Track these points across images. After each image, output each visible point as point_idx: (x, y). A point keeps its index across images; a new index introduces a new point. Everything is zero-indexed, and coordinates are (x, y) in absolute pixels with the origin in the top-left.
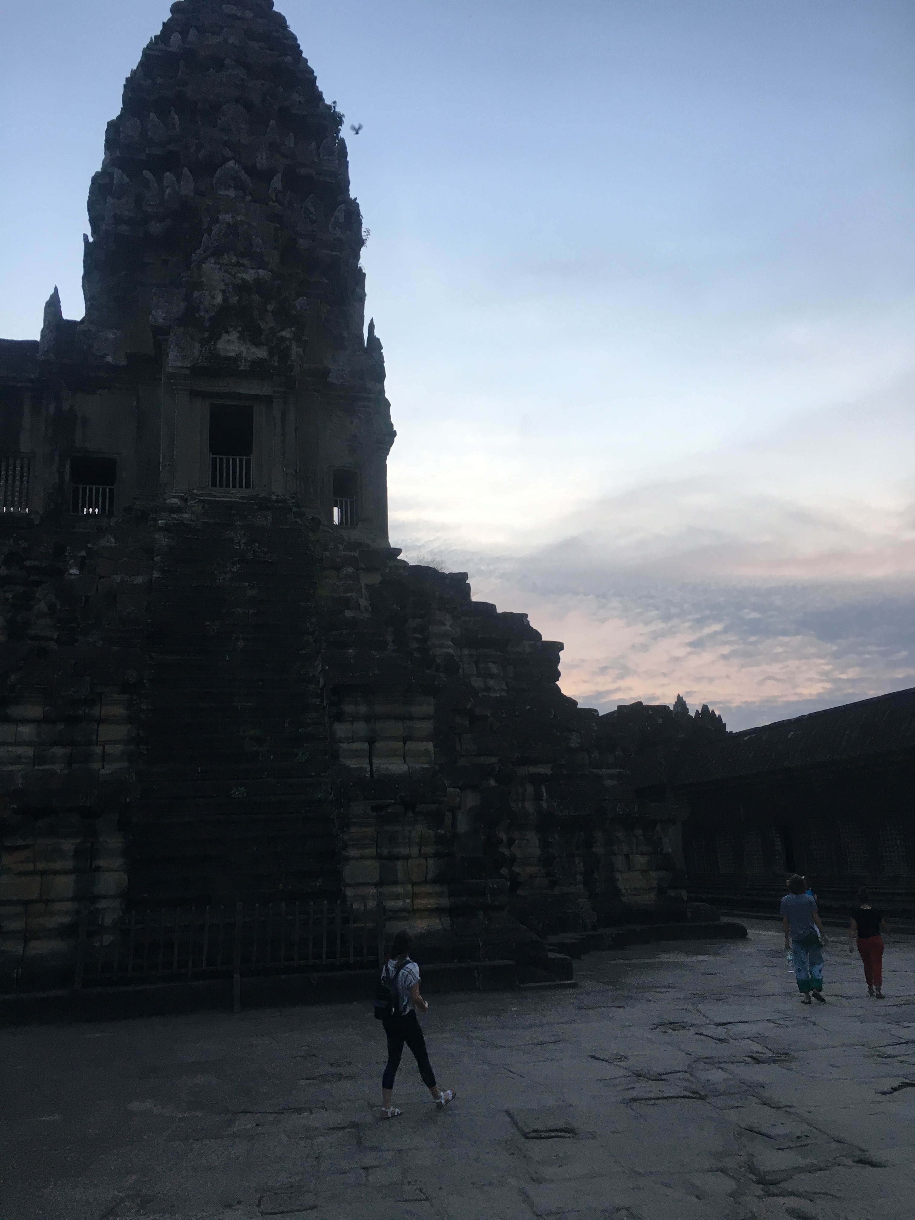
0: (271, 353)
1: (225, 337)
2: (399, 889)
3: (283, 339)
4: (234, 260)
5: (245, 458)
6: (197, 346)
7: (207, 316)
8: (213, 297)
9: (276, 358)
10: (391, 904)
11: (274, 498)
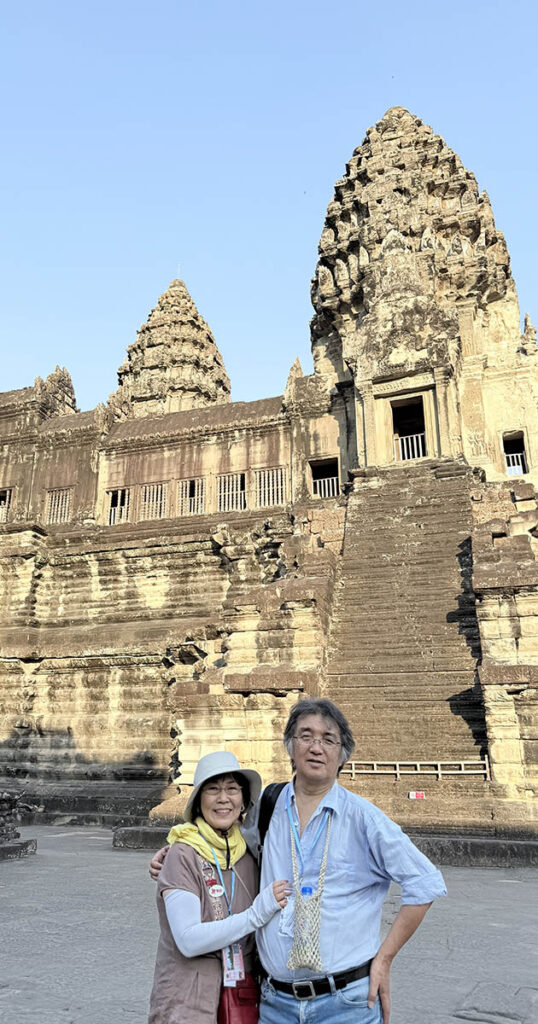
0: (431, 353)
1: (395, 351)
3: (440, 341)
4: (398, 295)
5: (419, 436)
6: (376, 363)
7: (381, 340)
8: (385, 327)
9: (435, 355)
11: (443, 459)
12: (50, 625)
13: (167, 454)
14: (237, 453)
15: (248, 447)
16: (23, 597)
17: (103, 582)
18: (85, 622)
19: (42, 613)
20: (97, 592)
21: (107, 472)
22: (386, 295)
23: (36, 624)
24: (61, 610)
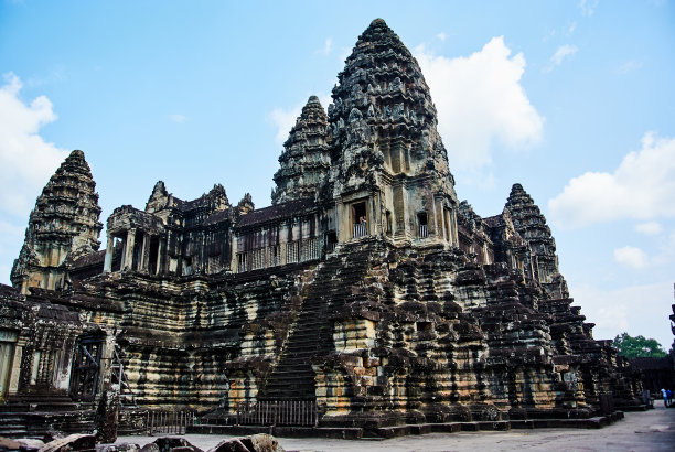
0: (366, 179)
1: (351, 178)
2: (333, 399)
3: (371, 171)
4: (354, 147)
6: (342, 185)
7: (345, 172)
8: (347, 164)
9: (368, 181)
10: (329, 404)
12: (207, 329)
13: (263, 232)
14: (295, 230)
15: (301, 227)
16: (194, 316)
17: (229, 307)
18: (223, 328)
19: (204, 323)
20: (228, 312)
21: (236, 244)
22: (349, 146)
23: (201, 329)
24: (212, 321)
